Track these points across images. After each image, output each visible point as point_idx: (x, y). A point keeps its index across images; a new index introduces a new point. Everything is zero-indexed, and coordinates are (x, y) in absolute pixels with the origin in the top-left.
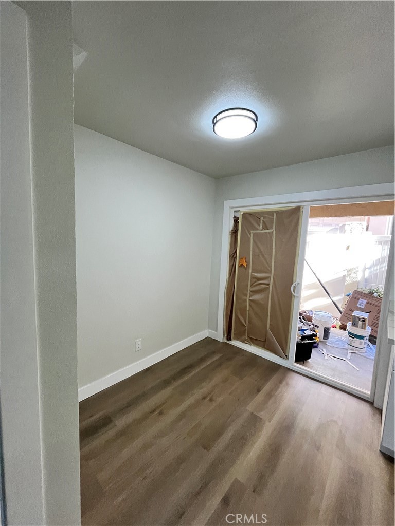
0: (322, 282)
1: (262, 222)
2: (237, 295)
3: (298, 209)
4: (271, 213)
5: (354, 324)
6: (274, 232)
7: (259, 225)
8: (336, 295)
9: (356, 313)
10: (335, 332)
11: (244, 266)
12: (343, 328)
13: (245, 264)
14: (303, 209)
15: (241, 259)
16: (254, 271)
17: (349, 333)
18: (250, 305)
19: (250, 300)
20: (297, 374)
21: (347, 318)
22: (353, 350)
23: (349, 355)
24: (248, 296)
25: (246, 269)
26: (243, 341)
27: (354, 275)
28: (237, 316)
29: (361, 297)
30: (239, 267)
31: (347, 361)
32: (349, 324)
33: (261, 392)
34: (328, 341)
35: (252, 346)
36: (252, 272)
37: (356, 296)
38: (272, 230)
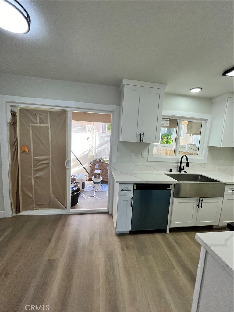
0: (78, 157)
1: (38, 118)
2: (22, 176)
3: (64, 112)
4: (45, 112)
5: (95, 177)
6: (49, 126)
7: (37, 120)
8: (85, 163)
9: (96, 171)
10: (87, 183)
11: (26, 152)
12: (90, 180)
13: (27, 150)
14: (68, 112)
15: (22, 146)
16: (35, 155)
17: (94, 182)
18: (35, 181)
19: (34, 177)
20: (73, 216)
21: (91, 174)
22: (96, 190)
23: (95, 193)
24: (33, 175)
25: (28, 154)
26: (32, 209)
27: (92, 153)
28: (23, 191)
29: (96, 163)
30: (21, 153)
31: (95, 196)
32: (93, 178)
33: (52, 240)
34: (85, 189)
35: (40, 210)
36: (34, 156)
37: (95, 163)
38: (47, 125)
